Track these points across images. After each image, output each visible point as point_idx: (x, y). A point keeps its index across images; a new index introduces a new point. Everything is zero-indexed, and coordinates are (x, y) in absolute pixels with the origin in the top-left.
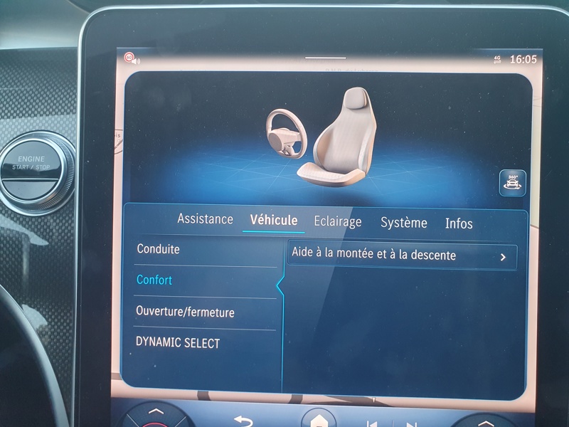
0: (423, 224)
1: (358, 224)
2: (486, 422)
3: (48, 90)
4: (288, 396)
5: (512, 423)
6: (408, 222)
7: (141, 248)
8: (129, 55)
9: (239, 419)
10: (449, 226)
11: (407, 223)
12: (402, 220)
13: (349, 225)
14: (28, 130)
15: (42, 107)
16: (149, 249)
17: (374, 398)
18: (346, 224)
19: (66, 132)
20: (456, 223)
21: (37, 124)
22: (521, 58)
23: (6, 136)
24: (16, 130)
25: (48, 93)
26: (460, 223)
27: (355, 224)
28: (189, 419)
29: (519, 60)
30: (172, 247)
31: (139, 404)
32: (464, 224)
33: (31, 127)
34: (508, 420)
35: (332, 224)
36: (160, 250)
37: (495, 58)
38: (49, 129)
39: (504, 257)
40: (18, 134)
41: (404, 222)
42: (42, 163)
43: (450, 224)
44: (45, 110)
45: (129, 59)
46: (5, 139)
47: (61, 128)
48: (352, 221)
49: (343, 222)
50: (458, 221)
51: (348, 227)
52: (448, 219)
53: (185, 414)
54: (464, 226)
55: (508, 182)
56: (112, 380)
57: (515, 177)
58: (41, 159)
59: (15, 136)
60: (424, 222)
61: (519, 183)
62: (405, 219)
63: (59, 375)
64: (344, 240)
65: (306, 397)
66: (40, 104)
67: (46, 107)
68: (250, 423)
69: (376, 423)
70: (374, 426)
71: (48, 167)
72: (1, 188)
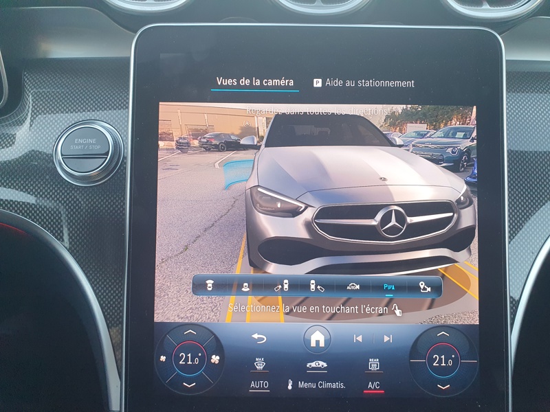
2: (443, 333)
5: (462, 332)
9: (256, 336)
14: (81, 120)
15: (92, 102)
19: (112, 121)
21: (93, 116)
23: (63, 124)
24: (71, 119)
25: (96, 92)
28: (216, 338)
31: (179, 326)
33: (83, 117)
34: (459, 330)
38: (98, 118)
40: (73, 122)
42: (95, 144)
44: (94, 104)
46: (63, 126)
47: (107, 118)
53: (214, 334)
58: (94, 141)
59: (70, 124)
66: (90, 100)
67: (94, 102)
68: (264, 339)
69: (361, 336)
70: (360, 339)
71: (98, 147)
72: (60, 164)
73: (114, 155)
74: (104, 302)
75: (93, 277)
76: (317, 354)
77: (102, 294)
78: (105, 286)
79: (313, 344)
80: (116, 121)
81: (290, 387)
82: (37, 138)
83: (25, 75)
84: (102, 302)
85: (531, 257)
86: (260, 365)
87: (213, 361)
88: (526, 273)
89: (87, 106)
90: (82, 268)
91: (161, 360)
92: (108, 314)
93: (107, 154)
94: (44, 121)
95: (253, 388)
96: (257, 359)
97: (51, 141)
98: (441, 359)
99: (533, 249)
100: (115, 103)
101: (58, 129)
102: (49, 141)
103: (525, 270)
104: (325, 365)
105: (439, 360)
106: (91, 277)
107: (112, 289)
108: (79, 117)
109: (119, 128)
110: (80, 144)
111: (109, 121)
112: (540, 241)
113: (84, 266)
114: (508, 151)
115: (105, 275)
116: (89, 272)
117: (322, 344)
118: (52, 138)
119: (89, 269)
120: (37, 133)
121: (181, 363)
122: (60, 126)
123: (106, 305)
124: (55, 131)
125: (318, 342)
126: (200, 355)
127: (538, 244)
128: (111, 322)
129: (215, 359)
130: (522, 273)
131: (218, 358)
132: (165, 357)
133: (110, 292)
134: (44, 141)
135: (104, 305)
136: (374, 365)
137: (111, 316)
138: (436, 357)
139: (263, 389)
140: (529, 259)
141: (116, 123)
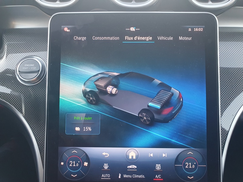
2: (190, 152)
3: (35, 42)
5: (199, 152)
9: (104, 154)
15: (33, 48)
19: (41, 56)
21: (33, 54)
22: (198, 29)
23: (20, 58)
24: (23, 56)
33: (29, 55)
34: (197, 151)
37: (189, 29)
38: (35, 55)
40: (24, 57)
42: (33, 67)
45: (66, 30)
46: (20, 59)
47: (40, 55)
53: (85, 153)
58: (33, 65)
59: (23, 58)
63: (38, 143)
67: (34, 48)
68: (108, 155)
69: (152, 154)
70: (152, 155)
71: (35, 68)
72: (18, 76)
73: (42, 72)
74: (38, 138)
75: (33, 126)
76: (132, 162)
77: (37, 134)
78: (38, 130)
79: (130, 157)
80: (44, 56)
81: (120, 177)
82: (8, 64)
83: (4, 36)
84: (36, 138)
85: (232, 117)
86: (106, 167)
87: (85, 165)
88: (230, 125)
89: (31, 50)
90: (28, 122)
91: (61, 164)
92: (39, 143)
93: (39, 71)
94: (11, 56)
95: (103, 177)
96: (105, 164)
97: (15, 65)
98: (189, 165)
99: (233, 113)
100: (43, 48)
101: (17, 60)
102: (13, 65)
103: (229, 123)
104: (136, 167)
105: (188, 165)
106: (32, 126)
107: (41, 132)
108: (27, 55)
109: (44, 59)
110: (27, 67)
111: (40, 56)
112: (236, 110)
113: (29, 121)
114: (220, 68)
115: (38, 125)
116: (31, 124)
117: (134, 158)
118: (15, 64)
119: (31, 123)
120: (8, 62)
121: (70, 165)
122: (19, 59)
123: (38, 139)
124: (16, 61)
125: (132, 157)
126: (79, 162)
127: (235, 111)
128: (40, 146)
129: (86, 164)
130: (228, 124)
131: (87, 163)
132: (63, 163)
133: (40, 133)
134: (11, 65)
135: (37, 139)
136: (158, 167)
137: (40, 144)
138: (187, 164)
139: (108, 178)
140: (231, 118)
141: (43, 57)
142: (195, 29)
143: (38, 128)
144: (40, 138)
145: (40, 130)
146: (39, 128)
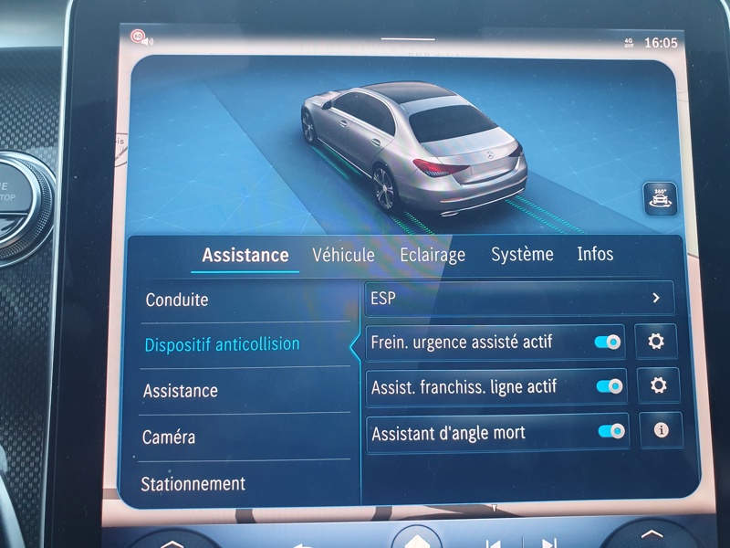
0: (548, 255)
1: (461, 258)
2: (652, 531)
4: (371, 510)
5: (685, 530)
6: (527, 253)
7: (152, 299)
8: (137, 34)
10: (583, 257)
11: (526, 255)
12: (519, 251)
13: (449, 259)
16: (164, 301)
17: (494, 506)
18: (444, 258)
20: (592, 253)
22: (658, 41)
26: (596, 253)
27: (456, 258)
29: (656, 44)
30: (197, 297)
31: (150, 534)
32: (602, 254)
35: (425, 258)
36: (179, 301)
37: (626, 41)
39: (658, 298)
41: (522, 254)
43: (583, 255)
45: (138, 39)
48: (453, 254)
49: (439, 255)
50: (594, 251)
51: (447, 262)
52: (580, 248)
53: (216, 546)
54: (602, 257)
55: (655, 197)
56: (104, 501)
57: (663, 191)
58: (3, 186)
60: (550, 253)
61: (669, 199)
62: (524, 250)
64: (442, 280)
65: (397, 510)
69: (499, 542)
71: (12, 197)
73: (40, 214)
74: (16, 485)
92: (24, 506)
93: (28, 211)
115: (20, 434)
123: (21, 490)
137: (28, 511)
142: (648, 39)
143: (20, 443)
144: (26, 485)
145: (28, 454)
146: (24, 444)
